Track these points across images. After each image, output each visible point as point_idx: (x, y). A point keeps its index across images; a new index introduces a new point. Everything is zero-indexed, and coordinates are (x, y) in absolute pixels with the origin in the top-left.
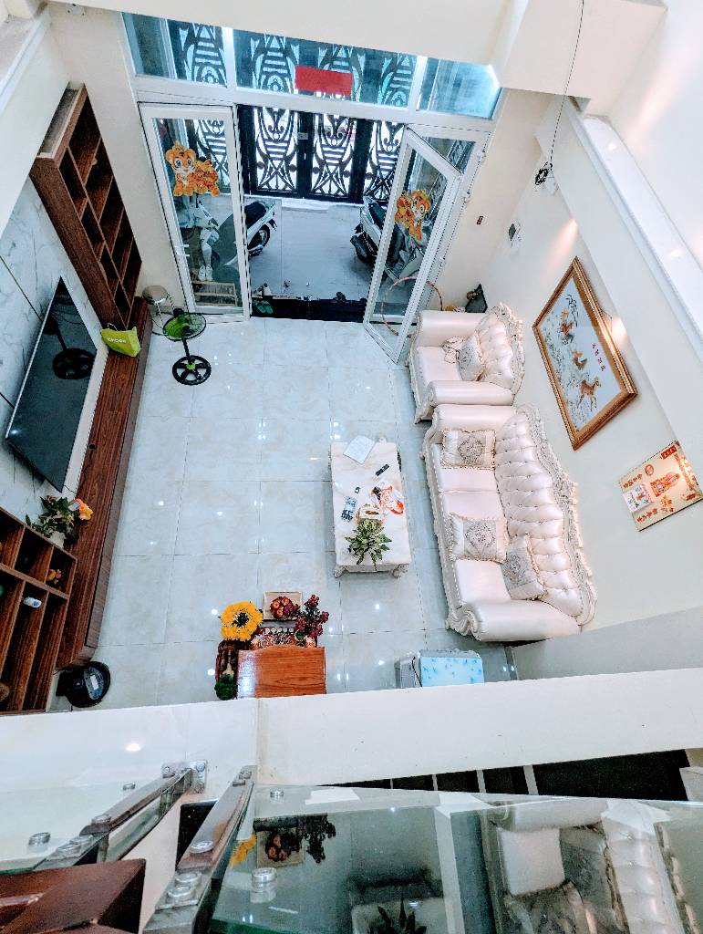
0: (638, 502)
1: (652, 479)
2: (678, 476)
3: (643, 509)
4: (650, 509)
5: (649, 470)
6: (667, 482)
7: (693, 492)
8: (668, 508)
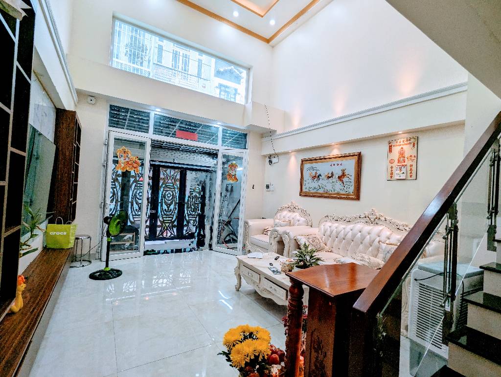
0: (402, 172)
1: (396, 161)
2: (402, 148)
3: (407, 171)
4: (409, 168)
5: (392, 162)
6: (402, 154)
7: (412, 144)
8: (413, 158)
